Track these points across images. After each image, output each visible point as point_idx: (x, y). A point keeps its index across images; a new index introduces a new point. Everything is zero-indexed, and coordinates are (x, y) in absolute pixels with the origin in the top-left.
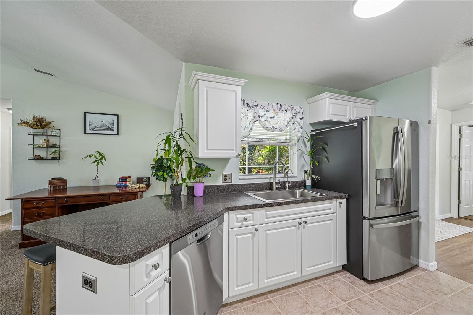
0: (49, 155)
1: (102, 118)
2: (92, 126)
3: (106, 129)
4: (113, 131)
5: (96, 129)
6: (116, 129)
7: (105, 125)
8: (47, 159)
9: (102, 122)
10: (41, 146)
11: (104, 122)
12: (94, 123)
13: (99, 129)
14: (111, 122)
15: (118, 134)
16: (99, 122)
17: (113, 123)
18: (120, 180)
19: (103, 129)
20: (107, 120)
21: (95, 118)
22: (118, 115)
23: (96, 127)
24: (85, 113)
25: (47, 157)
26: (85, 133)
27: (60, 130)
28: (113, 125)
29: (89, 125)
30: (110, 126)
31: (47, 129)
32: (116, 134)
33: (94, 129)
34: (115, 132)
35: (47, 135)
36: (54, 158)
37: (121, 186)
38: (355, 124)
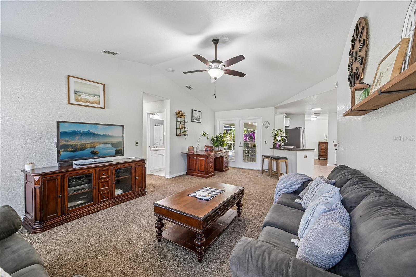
1: (197, 113)
5: (195, 119)
6: (201, 120)
7: (198, 117)
8: (181, 136)
10: (180, 128)
15: (201, 123)
16: (196, 116)
18: (206, 148)
19: (197, 119)
20: (199, 114)
21: (195, 113)
22: (201, 112)
24: (192, 110)
25: (181, 134)
26: (192, 121)
28: (200, 118)
29: (193, 117)
35: (182, 121)
36: (185, 135)
37: (207, 150)
38: (298, 128)
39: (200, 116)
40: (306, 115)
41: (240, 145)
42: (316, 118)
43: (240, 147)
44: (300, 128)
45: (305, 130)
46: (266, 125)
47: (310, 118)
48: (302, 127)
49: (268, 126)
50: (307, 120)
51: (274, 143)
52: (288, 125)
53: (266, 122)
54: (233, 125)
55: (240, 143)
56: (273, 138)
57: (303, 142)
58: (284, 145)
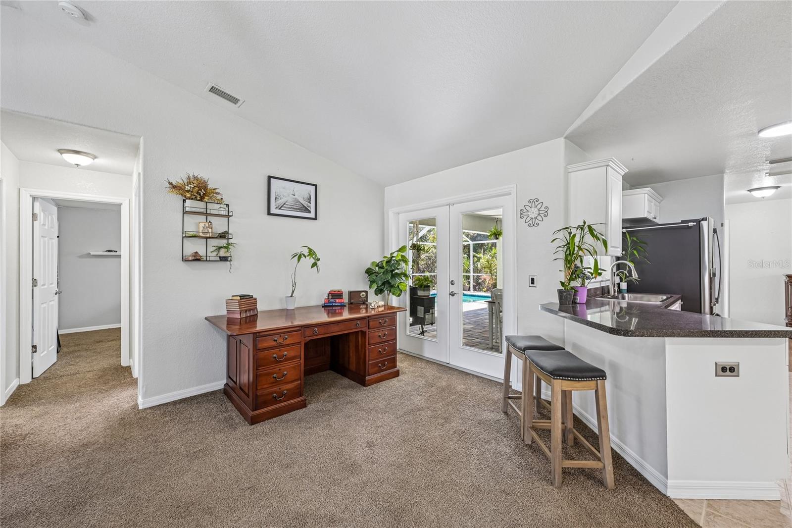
0: (212, 252)
1: (294, 188)
2: (280, 202)
3: (298, 209)
4: (310, 212)
5: (285, 207)
6: (313, 210)
7: (297, 201)
8: (206, 261)
9: (294, 195)
10: (201, 234)
11: (296, 197)
12: (282, 196)
13: (289, 208)
14: (306, 196)
15: (315, 219)
16: (289, 196)
17: (309, 199)
18: (330, 297)
19: (294, 207)
20: (302, 192)
21: (284, 188)
22: (316, 186)
23: (285, 204)
24: (270, 178)
25: (206, 256)
26: (269, 213)
27: (228, 205)
28: (309, 202)
29: (275, 199)
30: (305, 204)
31: (207, 202)
32: (314, 217)
33: (282, 206)
34: (312, 215)
35: (207, 213)
36: (224, 259)
37: (333, 306)
38: (691, 224)
39: (310, 199)
40: (727, 178)
41: (453, 289)
42: (777, 187)
43: (453, 295)
44: (699, 222)
45: (722, 232)
46: (533, 213)
47: (744, 192)
48: (712, 221)
49: (539, 218)
50: (734, 201)
51: (562, 284)
52: (645, 215)
53: (534, 202)
54: (431, 222)
55: (452, 283)
56: (561, 264)
57: (717, 279)
58: (629, 290)
